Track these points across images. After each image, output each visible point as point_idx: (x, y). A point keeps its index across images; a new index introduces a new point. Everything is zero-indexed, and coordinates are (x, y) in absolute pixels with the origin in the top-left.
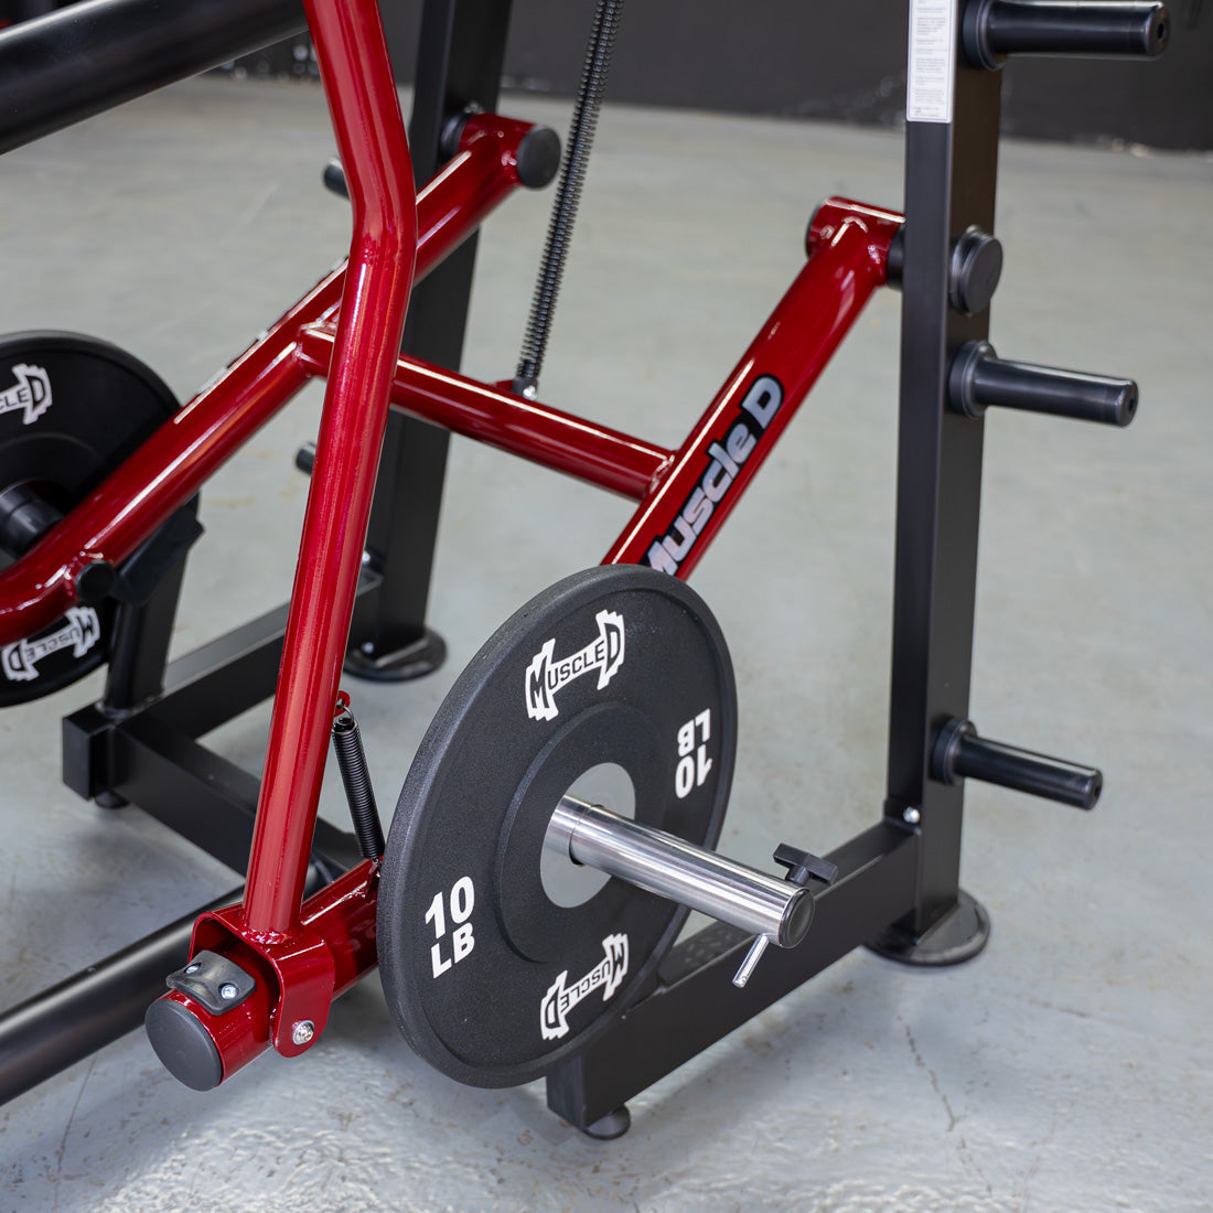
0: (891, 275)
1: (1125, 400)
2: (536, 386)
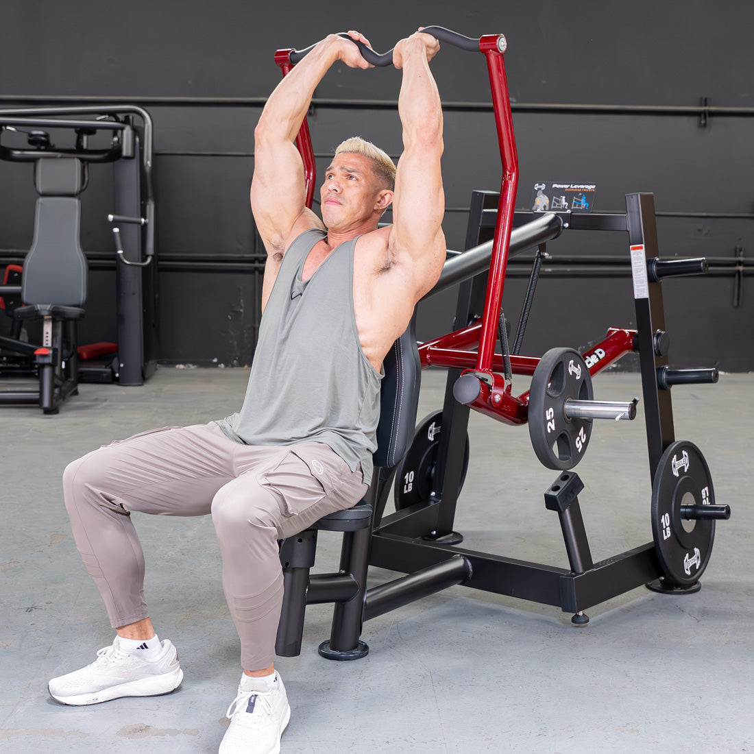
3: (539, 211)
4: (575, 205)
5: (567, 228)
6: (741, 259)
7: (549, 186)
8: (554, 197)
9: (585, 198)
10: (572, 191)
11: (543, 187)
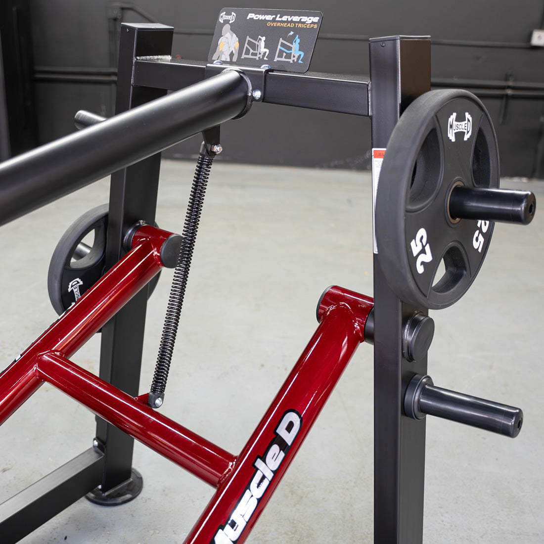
0: (368, 336)
1: (515, 422)
2: (163, 399)
3: (216, 65)
4: (280, 56)
5: (258, 100)
6: (511, 83)
7: (241, 18)
8: (248, 38)
9: (298, 41)
10: (277, 27)
11: (232, 18)
